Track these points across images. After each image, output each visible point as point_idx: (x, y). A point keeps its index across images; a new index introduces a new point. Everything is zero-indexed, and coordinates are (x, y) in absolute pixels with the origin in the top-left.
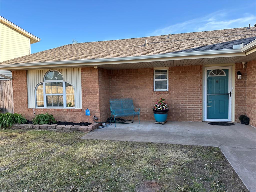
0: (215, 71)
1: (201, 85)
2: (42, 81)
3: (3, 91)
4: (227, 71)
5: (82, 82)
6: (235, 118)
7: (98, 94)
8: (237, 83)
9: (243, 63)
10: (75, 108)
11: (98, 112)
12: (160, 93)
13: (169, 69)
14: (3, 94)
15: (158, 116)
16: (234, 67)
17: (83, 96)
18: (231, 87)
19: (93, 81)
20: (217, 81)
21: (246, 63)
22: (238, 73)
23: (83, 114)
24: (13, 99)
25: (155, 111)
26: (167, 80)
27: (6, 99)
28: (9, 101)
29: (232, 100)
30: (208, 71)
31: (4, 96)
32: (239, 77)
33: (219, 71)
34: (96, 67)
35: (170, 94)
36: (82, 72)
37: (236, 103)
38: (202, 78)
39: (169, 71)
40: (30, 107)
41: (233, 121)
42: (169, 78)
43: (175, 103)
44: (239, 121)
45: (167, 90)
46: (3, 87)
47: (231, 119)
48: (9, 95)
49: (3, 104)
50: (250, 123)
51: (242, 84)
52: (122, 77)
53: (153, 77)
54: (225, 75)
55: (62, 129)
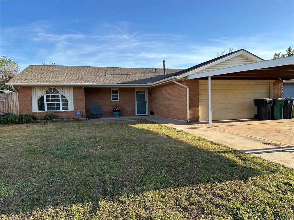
0: (139, 91)
1: (134, 98)
2: (44, 94)
3: (9, 100)
4: (144, 91)
5: (74, 95)
6: (149, 113)
7: (84, 102)
8: (149, 97)
9: (151, 88)
10: (69, 110)
11: (84, 112)
12: (115, 102)
13: (119, 89)
14: (9, 102)
15: (116, 113)
16: (147, 90)
17: (74, 103)
18: (147, 99)
19: (81, 95)
20: (141, 96)
21: (152, 88)
22: (149, 93)
23: (75, 114)
24: (18, 106)
25: (114, 111)
26: (118, 95)
27: (11, 106)
28: (15, 108)
29: (147, 105)
30: (137, 91)
31: (9, 104)
32: (149, 94)
33: (141, 91)
34: (84, 87)
35: (120, 102)
36: (74, 89)
37: (149, 106)
38: (134, 94)
39: (119, 90)
40: (33, 111)
41: (148, 114)
42: (119, 94)
43: (122, 107)
44: (150, 114)
45: (118, 100)
46: (9, 98)
47: (147, 113)
48: (15, 104)
49: (9, 110)
50: (154, 114)
51: (150, 98)
52: (93, 92)
53: (111, 94)
54: (144, 93)
55: (68, 121)
